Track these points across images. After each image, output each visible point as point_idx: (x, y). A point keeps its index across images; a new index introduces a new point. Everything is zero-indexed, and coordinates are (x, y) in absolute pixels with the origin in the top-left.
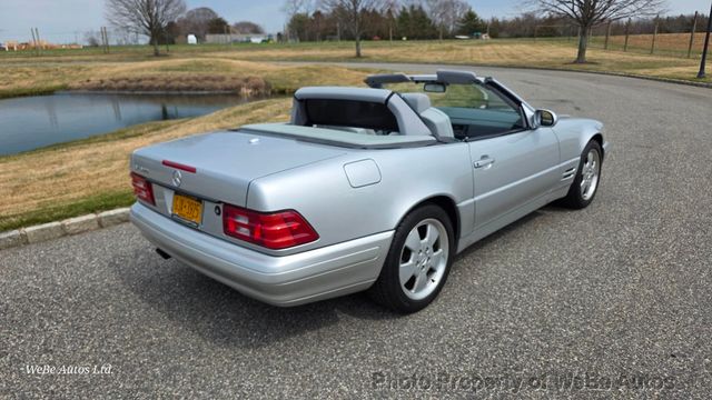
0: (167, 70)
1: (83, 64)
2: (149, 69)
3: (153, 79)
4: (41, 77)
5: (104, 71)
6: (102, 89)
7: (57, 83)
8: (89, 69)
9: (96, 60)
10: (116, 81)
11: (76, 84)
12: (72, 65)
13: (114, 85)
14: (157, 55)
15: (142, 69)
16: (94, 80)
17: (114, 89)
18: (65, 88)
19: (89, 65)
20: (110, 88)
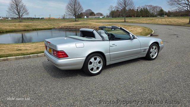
0: (77, 24)
1: (59, 23)
2: (73, 24)
3: (73, 26)
4: (50, 26)
5: (63, 24)
6: (62, 29)
7: (53, 27)
8: (60, 24)
9: (62, 22)
10: (65, 27)
11: (56, 27)
12: (57, 23)
13: (64, 28)
14: (76, 21)
15: (71, 24)
16: (60, 26)
17: (64, 29)
18: (54, 28)
19: (60, 23)
20: (63, 28)
